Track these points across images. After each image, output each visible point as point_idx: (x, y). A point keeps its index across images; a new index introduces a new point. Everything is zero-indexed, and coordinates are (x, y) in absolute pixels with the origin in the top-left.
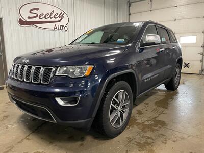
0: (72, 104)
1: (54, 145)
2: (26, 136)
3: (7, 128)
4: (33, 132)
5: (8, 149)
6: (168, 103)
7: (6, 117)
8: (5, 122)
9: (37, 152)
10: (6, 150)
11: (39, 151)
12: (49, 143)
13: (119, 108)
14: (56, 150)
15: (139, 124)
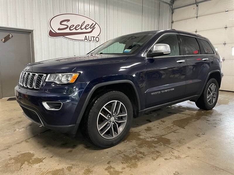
0: (56, 109)
1: (46, 148)
2: (26, 139)
3: (15, 130)
4: (35, 136)
5: (6, 148)
6: (188, 123)
7: (19, 122)
8: (16, 126)
9: (29, 152)
10: (5, 148)
11: (30, 152)
12: (42, 146)
13: (112, 119)
14: (44, 153)
15: (139, 139)
